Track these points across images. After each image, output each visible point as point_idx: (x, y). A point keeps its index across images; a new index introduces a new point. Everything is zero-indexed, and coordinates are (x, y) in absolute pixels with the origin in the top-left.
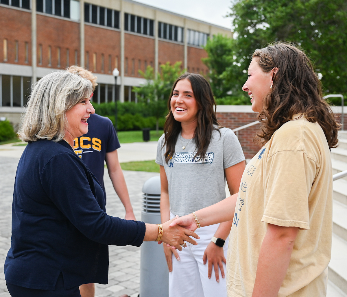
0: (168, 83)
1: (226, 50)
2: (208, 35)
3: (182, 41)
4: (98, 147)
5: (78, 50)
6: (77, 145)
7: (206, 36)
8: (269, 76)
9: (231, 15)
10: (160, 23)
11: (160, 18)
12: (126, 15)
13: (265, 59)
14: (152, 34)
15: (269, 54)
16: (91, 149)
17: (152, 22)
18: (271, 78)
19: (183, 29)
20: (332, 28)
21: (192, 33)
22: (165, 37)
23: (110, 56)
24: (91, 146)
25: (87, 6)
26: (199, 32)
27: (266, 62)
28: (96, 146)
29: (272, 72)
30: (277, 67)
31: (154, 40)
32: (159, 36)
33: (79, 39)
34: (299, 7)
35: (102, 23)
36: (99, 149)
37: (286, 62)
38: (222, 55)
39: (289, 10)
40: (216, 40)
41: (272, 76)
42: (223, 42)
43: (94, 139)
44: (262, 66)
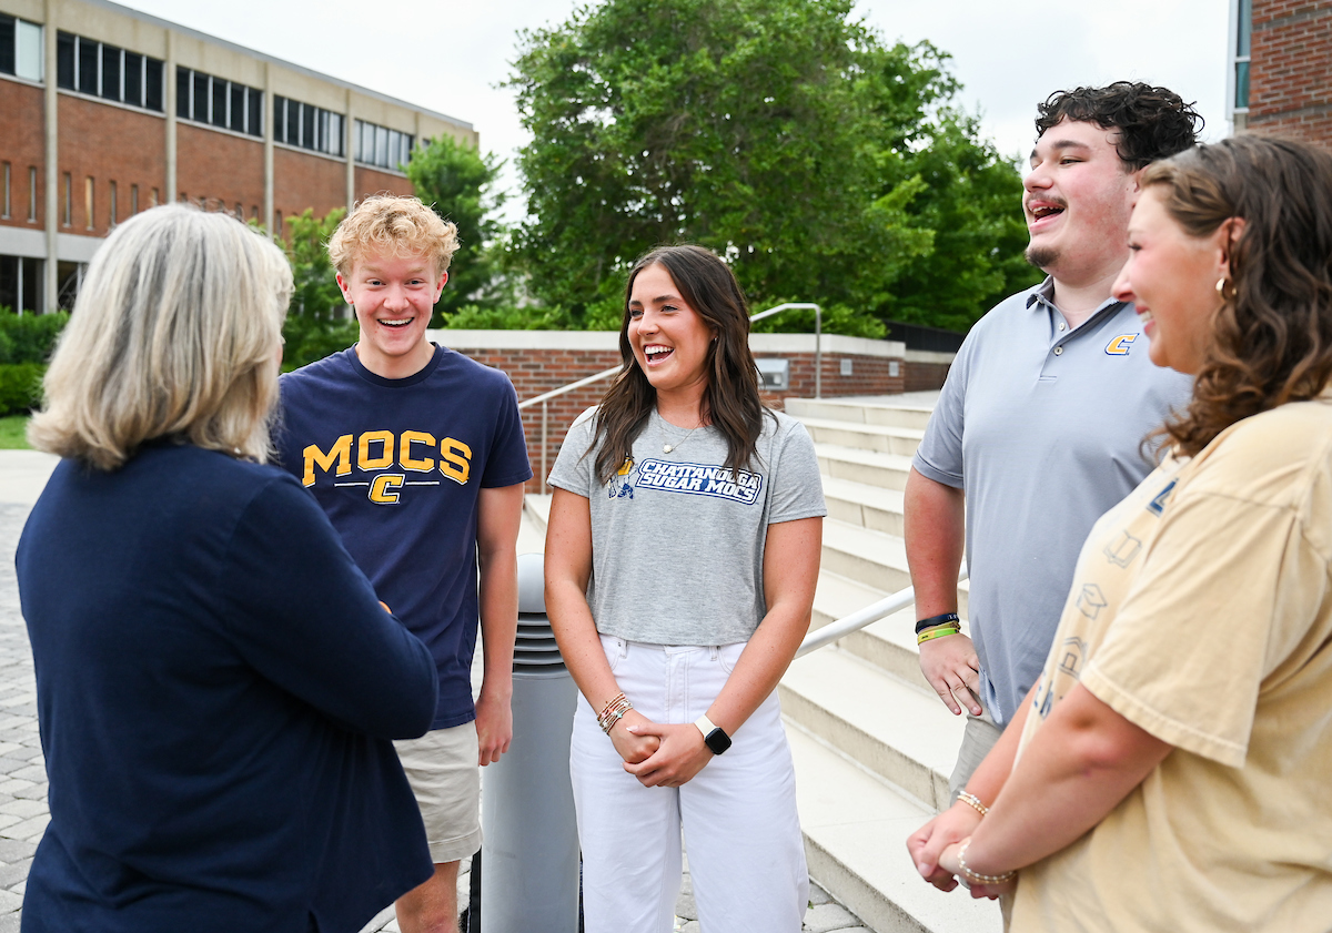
0: (309, 266)
1: (465, 181)
2: (411, 138)
3: (341, 154)
4: (459, 468)
5: (38, 168)
6: (388, 455)
7: (405, 141)
8: (1212, 247)
9: (515, 81)
10: (278, 100)
11: (277, 86)
12: (182, 74)
13: (1193, 190)
14: (256, 129)
15: (1204, 174)
16: (436, 474)
17: (256, 95)
18: (1219, 254)
19: (342, 118)
20: (787, 128)
21: (368, 130)
22: (293, 139)
23: (134, 186)
24: (437, 465)
25: (64, 41)
26: (388, 129)
27: (1197, 202)
28: (453, 465)
29: (1220, 233)
30: (1241, 215)
31: (263, 145)
32: (278, 135)
33: (42, 135)
34: (704, 69)
35: (111, 91)
36: (461, 478)
37: (1274, 198)
38: (454, 194)
39: (678, 75)
40: (438, 151)
41: (1222, 247)
42: (456, 157)
43: (447, 443)
44: (1180, 216)
